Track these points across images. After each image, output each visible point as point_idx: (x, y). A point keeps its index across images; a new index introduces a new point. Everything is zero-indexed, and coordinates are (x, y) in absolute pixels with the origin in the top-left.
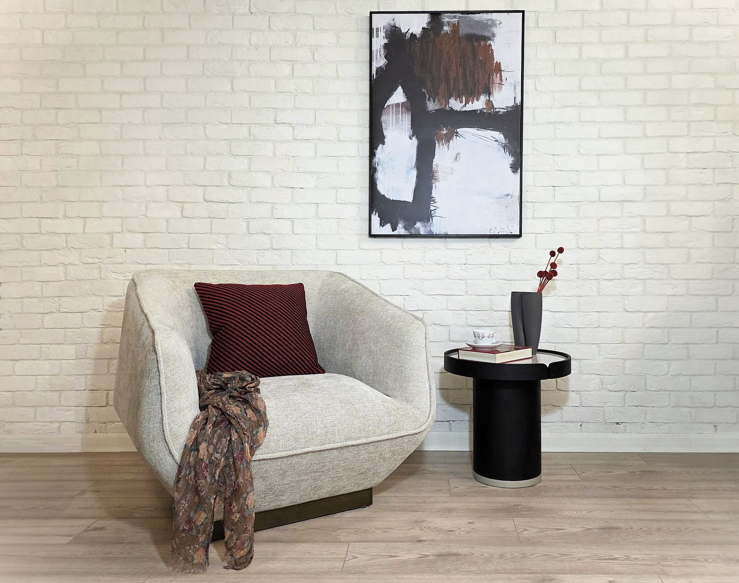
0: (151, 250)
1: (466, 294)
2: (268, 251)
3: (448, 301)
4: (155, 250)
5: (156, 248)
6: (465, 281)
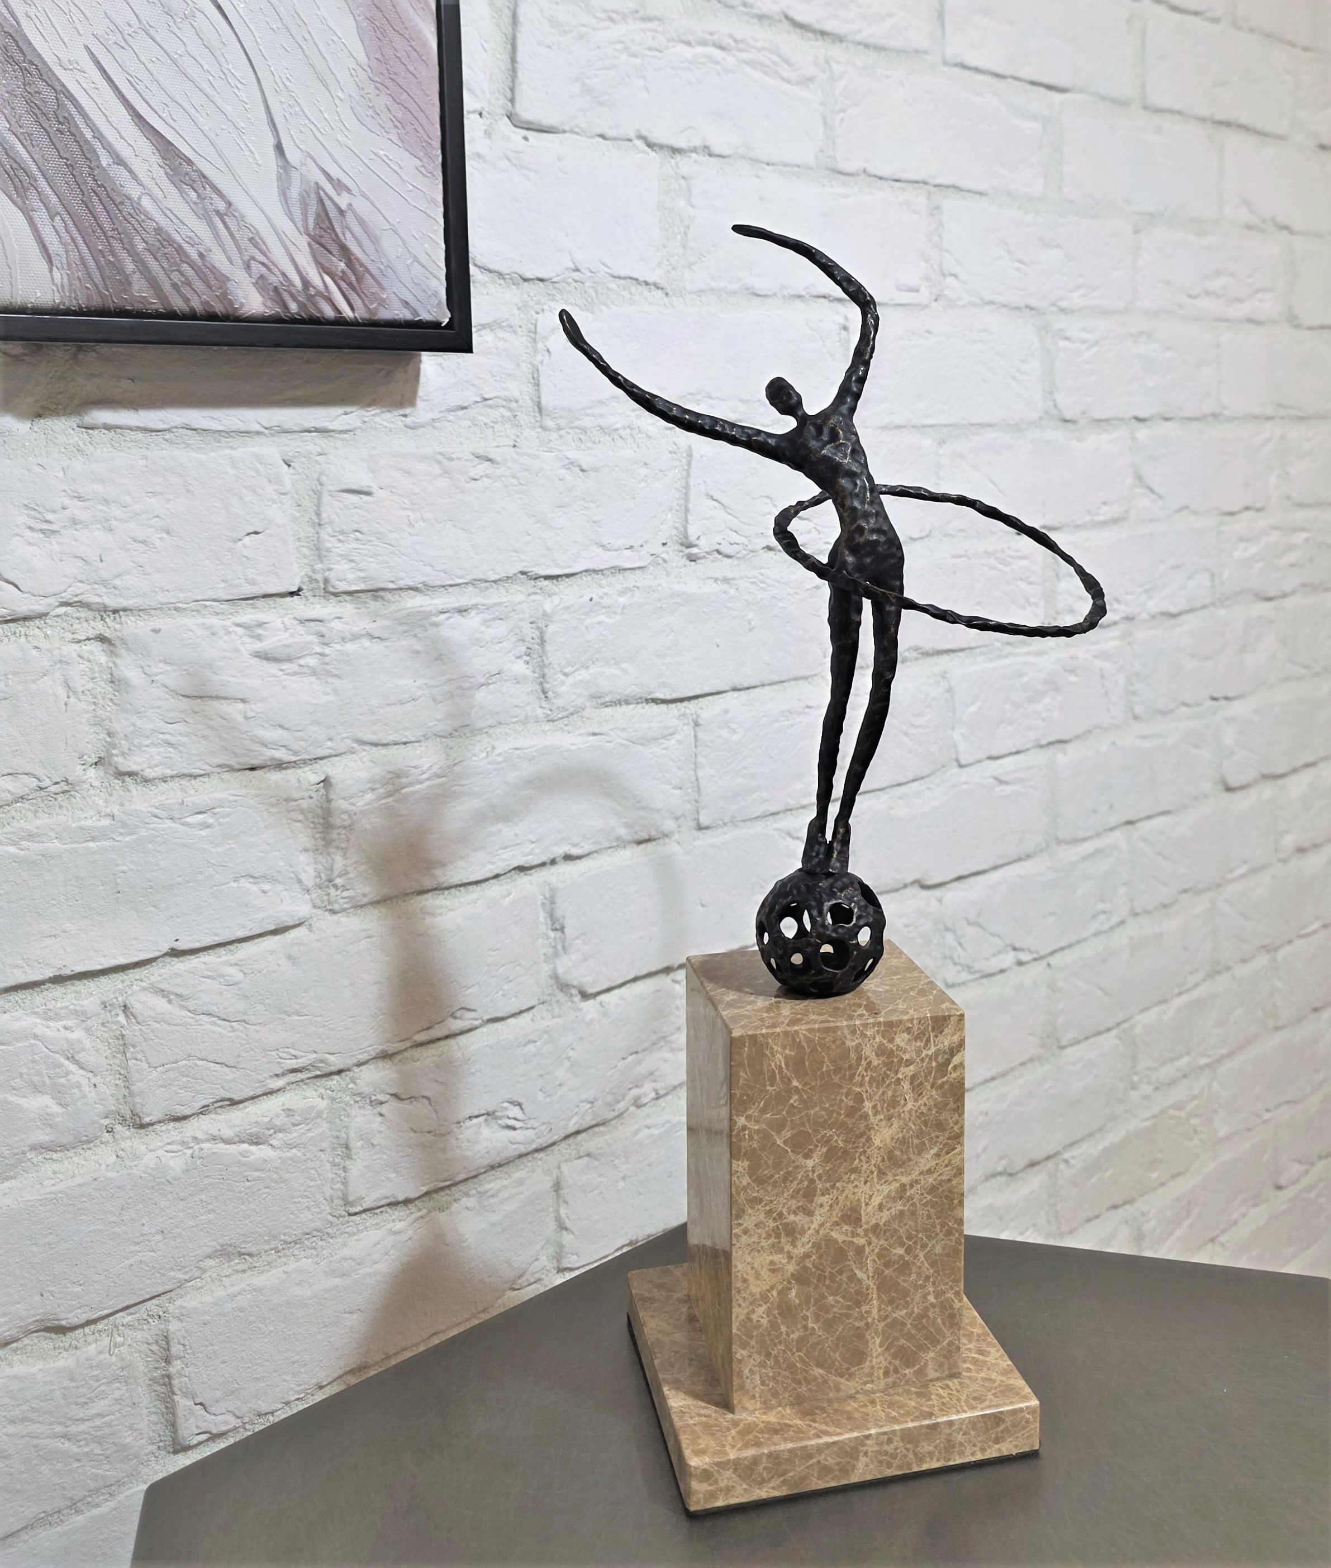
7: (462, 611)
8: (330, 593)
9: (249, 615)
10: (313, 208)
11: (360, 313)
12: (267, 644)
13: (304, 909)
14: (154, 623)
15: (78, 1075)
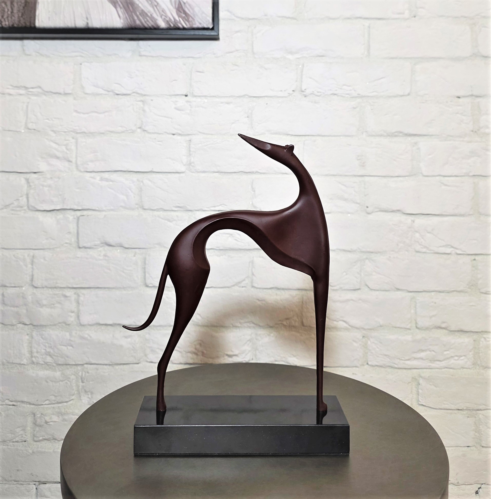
8: (193, 96)
9: (174, 99)
12: (178, 106)
13: (183, 169)
14: (152, 98)
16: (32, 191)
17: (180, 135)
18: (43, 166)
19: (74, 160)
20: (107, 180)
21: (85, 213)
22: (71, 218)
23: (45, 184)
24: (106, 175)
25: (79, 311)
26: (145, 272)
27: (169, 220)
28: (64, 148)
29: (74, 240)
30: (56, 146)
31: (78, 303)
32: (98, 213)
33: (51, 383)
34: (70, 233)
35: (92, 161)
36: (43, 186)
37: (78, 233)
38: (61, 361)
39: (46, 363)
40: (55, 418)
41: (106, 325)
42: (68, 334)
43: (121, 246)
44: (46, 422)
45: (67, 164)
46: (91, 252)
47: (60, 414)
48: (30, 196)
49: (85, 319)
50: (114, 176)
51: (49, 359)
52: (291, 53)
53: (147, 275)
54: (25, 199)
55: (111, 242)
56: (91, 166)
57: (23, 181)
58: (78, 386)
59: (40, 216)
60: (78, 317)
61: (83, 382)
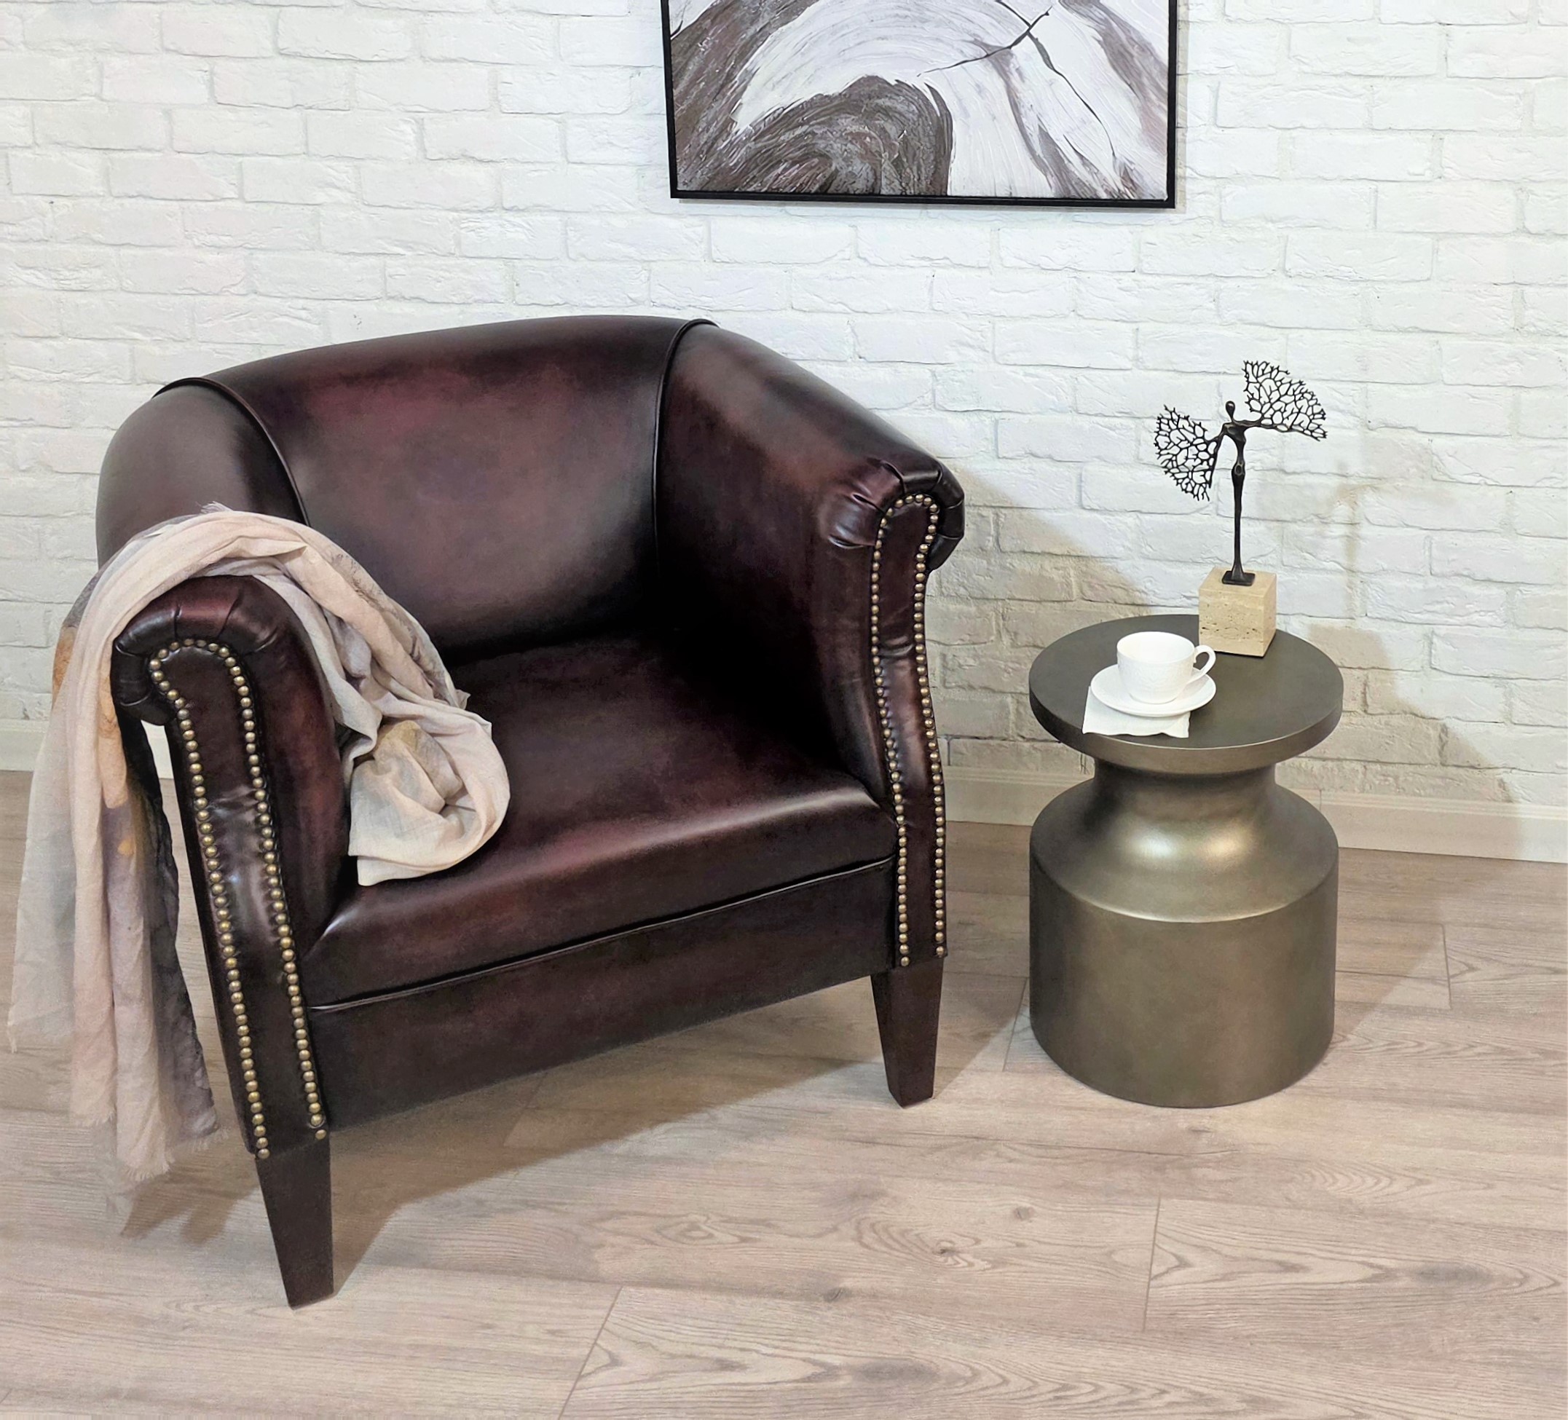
0: (127, 202)
1: (1138, 367)
2: (490, 215)
3: (1078, 387)
4: (141, 201)
5: (145, 197)
6: (1135, 326)
7: (1187, 284)
8: (1142, 273)
9: (1118, 276)
10: (1123, 170)
11: (1136, 198)
12: (1121, 286)
13: (1129, 367)
14: (1088, 275)
15: (1062, 393)
16: (939, 387)
17: (1124, 321)
18: (952, 356)
19: (990, 350)
20: (1031, 375)
21: (1004, 415)
22: (988, 422)
23: (956, 378)
24: (1031, 370)
25: (998, 534)
26: (1080, 491)
27: (1110, 429)
28: (978, 334)
29: (991, 448)
30: (968, 332)
31: (997, 524)
32: (1022, 416)
33: (964, 619)
34: (987, 439)
35: (1013, 352)
36: (953, 380)
37: (996, 440)
38: (977, 594)
39: (958, 596)
40: (971, 662)
41: (1033, 553)
42: (985, 562)
43: (1051, 458)
44: (960, 666)
45: (981, 354)
46: (1014, 464)
47: (976, 657)
48: (937, 392)
49: (1006, 545)
50: (1040, 371)
51: (962, 591)
52: (1272, 221)
53: (1084, 495)
54: (930, 395)
55: (1039, 453)
56: (1013, 358)
57: (929, 374)
58: (998, 624)
59: (950, 418)
60: (997, 541)
61: (1004, 619)
